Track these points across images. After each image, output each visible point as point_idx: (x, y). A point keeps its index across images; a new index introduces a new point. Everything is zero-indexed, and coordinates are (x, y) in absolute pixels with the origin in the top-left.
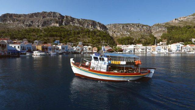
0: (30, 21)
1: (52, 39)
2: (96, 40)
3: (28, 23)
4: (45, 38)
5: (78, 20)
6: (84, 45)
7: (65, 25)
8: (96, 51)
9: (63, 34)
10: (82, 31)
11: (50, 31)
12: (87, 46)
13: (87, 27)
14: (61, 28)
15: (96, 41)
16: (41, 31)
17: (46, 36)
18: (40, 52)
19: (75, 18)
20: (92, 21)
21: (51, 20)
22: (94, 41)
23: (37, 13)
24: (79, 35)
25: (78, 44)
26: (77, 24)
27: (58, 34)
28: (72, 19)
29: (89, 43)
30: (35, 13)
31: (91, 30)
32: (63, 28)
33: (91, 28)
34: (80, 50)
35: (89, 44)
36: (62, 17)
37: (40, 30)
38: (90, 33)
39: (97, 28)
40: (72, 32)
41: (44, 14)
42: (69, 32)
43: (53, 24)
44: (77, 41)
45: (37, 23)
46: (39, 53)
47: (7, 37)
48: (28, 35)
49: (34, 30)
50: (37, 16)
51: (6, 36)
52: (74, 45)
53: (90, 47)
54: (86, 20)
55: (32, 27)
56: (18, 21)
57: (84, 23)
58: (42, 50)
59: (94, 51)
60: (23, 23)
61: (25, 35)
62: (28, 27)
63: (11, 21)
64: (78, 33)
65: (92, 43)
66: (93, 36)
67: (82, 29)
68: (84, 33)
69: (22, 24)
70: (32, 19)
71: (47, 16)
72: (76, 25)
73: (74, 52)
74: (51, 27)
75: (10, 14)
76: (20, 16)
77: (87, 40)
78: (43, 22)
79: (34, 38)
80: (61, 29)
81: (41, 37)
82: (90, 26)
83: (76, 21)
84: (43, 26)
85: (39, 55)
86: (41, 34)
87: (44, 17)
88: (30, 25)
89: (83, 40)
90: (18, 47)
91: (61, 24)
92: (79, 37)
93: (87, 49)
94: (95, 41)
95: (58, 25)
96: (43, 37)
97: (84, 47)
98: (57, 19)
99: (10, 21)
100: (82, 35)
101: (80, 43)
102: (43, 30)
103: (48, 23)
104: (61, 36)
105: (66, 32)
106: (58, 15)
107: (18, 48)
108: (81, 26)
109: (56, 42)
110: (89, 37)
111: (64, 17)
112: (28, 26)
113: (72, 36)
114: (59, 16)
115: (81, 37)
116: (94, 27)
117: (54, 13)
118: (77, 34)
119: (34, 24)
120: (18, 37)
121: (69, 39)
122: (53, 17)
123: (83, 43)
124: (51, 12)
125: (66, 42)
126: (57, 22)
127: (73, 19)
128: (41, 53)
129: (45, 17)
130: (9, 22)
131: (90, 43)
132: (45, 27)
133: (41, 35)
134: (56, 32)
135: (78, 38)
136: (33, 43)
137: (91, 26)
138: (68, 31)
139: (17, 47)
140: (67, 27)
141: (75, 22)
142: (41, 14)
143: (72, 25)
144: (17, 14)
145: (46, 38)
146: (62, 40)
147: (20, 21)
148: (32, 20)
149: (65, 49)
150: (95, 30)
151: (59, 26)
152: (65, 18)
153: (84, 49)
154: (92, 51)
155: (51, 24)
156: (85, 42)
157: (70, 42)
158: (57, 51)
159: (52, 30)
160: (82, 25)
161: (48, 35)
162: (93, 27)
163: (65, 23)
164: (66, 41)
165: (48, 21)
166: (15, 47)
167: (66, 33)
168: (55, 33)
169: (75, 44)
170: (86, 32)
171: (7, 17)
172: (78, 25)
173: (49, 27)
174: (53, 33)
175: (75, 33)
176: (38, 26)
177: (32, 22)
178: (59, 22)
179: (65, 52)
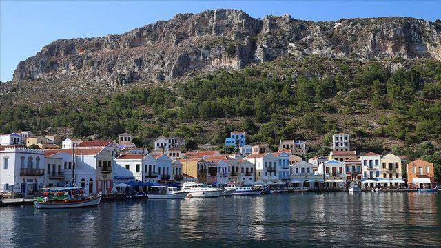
0: (132, 59)
1: (214, 127)
2: (426, 118)
3: (125, 70)
4: (188, 125)
5: (325, 28)
6: (361, 150)
7: (268, 57)
8: (427, 181)
9: (257, 101)
10: (346, 77)
11: (205, 95)
12: (378, 157)
13: (370, 56)
14: (251, 74)
15: (425, 122)
16: (173, 96)
17: (193, 115)
18: (201, 186)
19: (309, 23)
20: (399, 20)
21: (208, 48)
22: (411, 127)
23: (156, 26)
24: (333, 101)
25: (329, 143)
26: (321, 49)
27: (240, 103)
28: (296, 30)
29: (383, 135)
30: (150, 26)
31: (396, 68)
32: (259, 73)
33: (393, 59)
34: (344, 175)
35: (388, 141)
36: (253, 25)
37: (169, 91)
38: (391, 87)
39: (428, 55)
40: (300, 87)
41: (181, 26)
42: (284, 92)
43: (216, 61)
44: (321, 128)
45: (157, 66)
46: (200, 189)
47: (64, 128)
48: (130, 115)
49: (147, 94)
50: (155, 38)
51: (60, 126)
52: (311, 152)
53: (391, 158)
54: (366, 22)
55: (140, 85)
56: (93, 64)
57: (355, 39)
58: (198, 176)
59: (417, 181)
60: (111, 71)
61: (119, 117)
62: (128, 86)
63: (72, 68)
64: (329, 91)
65: (403, 138)
66: (408, 99)
67: (346, 69)
68: (354, 86)
69: (105, 77)
70: (138, 52)
71: (193, 29)
72: (316, 52)
73: (317, 184)
74: (211, 77)
75: (67, 41)
76: (98, 44)
77: (373, 122)
78: (179, 59)
79: (149, 129)
80: (249, 81)
81: (174, 121)
82: (390, 50)
83: (316, 33)
84: (177, 73)
85: (200, 194)
86: (175, 108)
87: (180, 39)
88: (133, 77)
89: (355, 124)
90: (138, 166)
91: (247, 57)
92: (333, 110)
93: (379, 168)
94: (421, 123)
95: (235, 64)
96: (179, 120)
97: (362, 158)
98: (233, 38)
99: (67, 68)
100: (345, 100)
101: (339, 140)
102: (177, 91)
103: (197, 61)
104: (249, 113)
105: (270, 92)
106: (236, 21)
107: (138, 171)
108: (341, 55)
109: (230, 142)
110: (386, 106)
111: (260, 23)
112: (126, 83)
113: (298, 108)
114: (240, 25)
115: (345, 109)
116: (410, 52)
117: (222, 14)
118: (323, 97)
119: (146, 70)
120: (96, 128)
121: (284, 125)
122: (218, 30)
123: (353, 136)
124: (208, 12)
125: (273, 137)
126: (231, 53)
127: (300, 28)
128: (205, 189)
129: (186, 36)
130: (64, 71)
131: (392, 137)
132: (186, 79)
133: (174, 115)
134: (230, 94)
135: (329, 117)
136: (151, 149)
137: (396, 49)
138: (280, 88)
139: (133, 169)
140: (274, 70)
141: (311, 40)
142: (172, 26)
143: (296, 54)
144: (90, 40)
145: (191, 126)
146: (256, 129)
147: (100, 63)
148: (140, 56)
149: (279, 169)
150: (420, 64)
151: (243, 65)
152: (265, 30)
153: (364, 169)
154: (404, 176)
155: (207, 62)
156: (362, 134)
157: (289, 135)
158: (248, 181)
159: (215, 86)
160: (347, 49)
161: (200, 111)
162: (403, 50)
163: (264, 49)
164: (272, 134)
165: (197, 53)
166: (128, 166)
167: (270, 94)
168: (225, 100)
169: (313, 144)
170: (369, 81)
171: (58, 53)
172: (327, 51)
173: (200, 75)
174: (219, 100)
175: (314, 94)
176: (162, 77)
177: (139, 63)
178: (241, 48)
179: (281, 183)
